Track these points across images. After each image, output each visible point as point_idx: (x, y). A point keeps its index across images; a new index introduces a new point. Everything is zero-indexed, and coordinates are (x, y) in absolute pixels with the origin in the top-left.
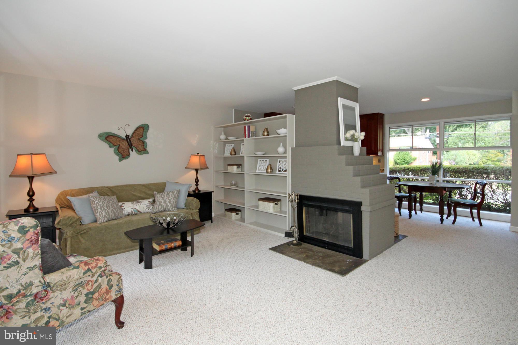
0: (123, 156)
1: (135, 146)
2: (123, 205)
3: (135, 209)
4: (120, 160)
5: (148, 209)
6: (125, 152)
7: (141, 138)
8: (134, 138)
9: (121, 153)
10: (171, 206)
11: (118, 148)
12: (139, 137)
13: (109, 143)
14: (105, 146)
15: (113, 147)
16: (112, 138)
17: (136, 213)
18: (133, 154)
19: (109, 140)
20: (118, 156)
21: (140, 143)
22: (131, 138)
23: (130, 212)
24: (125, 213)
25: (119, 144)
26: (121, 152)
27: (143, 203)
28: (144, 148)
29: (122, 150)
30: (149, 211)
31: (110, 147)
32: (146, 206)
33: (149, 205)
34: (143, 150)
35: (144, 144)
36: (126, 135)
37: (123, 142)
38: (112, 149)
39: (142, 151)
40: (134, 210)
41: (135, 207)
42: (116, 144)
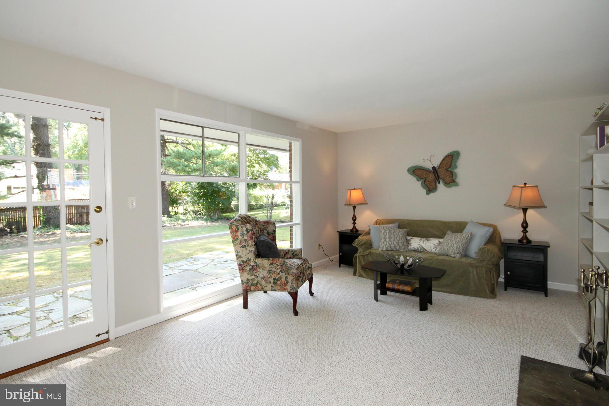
0: (430, 189)
1: (442, 178)
2: (411, 240)
3: (421, 247)
4: (428, 194)
5: (435, 249)
6: (432, 185)
7: (449, 168)
8: (441, 169)
9: (428, 187)
10: (452, 250)
11: (425, 181)
12: (447, 168)
13: (417, 176)
14: (413, 179)
15: (420, 181)
16: (418, 171)
17: (422, 251)
18: (441, 186)
19: (415, 173)
20: (425, 189)
21: (448, 175)
22: (438, 169)
23: (416, 248)
24: (411, 248)
25: (425, 177)
26: (428, 185)
27: (431, 242)
28: (453, 180)
29: (429, 183)
30: (437, 251)
31: (418, 180)
32: (433, 245)
33: (437, 245)
34: (452, 182)
35: (452, 174)
36: (432, 166)
37: (429, 175)
38: (420, 183)
39: (450, 183)
40: (419, 247)
41: (422, 244)
42: (423, 177)
